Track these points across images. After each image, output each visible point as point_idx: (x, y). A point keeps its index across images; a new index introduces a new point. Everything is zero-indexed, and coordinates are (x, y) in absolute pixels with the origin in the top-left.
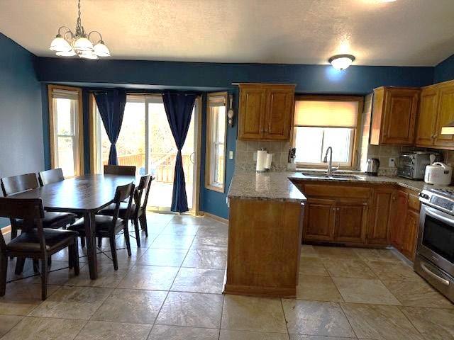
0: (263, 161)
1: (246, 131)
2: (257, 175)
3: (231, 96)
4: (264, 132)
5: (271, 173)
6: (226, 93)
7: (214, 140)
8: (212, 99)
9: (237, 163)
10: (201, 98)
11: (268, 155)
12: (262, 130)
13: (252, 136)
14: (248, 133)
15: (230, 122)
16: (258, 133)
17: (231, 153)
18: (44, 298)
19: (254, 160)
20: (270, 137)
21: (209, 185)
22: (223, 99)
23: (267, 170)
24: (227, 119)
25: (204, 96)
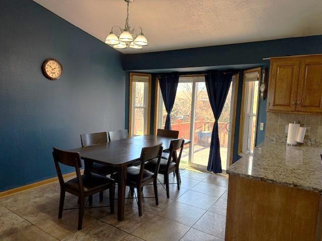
0: (294, 134)
1: (276, 103)
2: (288, 148)
3: (264, 71)
4: (296, 104)
5: (304, 148)
6: (260, 68)
7: (248, 112)
8: (248, 75)
9: (267, 134)
10: (238, 75)
11: (301, 128)
12: (293, 103)
13: (282, 108)
14: (277, 105)
15: (262, 95)
16: (289, 105)
17: (262, 124)
18: (80, 228)
19: (286, 132)
20: (303, 109)
21: (242, 152)
22: (257, 75)
23: (299, 145)
24: (260, 92)
25: (241, 73)
